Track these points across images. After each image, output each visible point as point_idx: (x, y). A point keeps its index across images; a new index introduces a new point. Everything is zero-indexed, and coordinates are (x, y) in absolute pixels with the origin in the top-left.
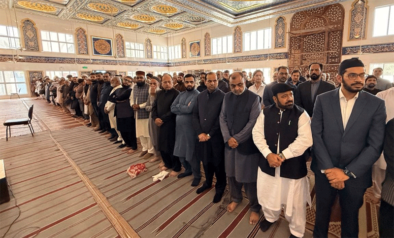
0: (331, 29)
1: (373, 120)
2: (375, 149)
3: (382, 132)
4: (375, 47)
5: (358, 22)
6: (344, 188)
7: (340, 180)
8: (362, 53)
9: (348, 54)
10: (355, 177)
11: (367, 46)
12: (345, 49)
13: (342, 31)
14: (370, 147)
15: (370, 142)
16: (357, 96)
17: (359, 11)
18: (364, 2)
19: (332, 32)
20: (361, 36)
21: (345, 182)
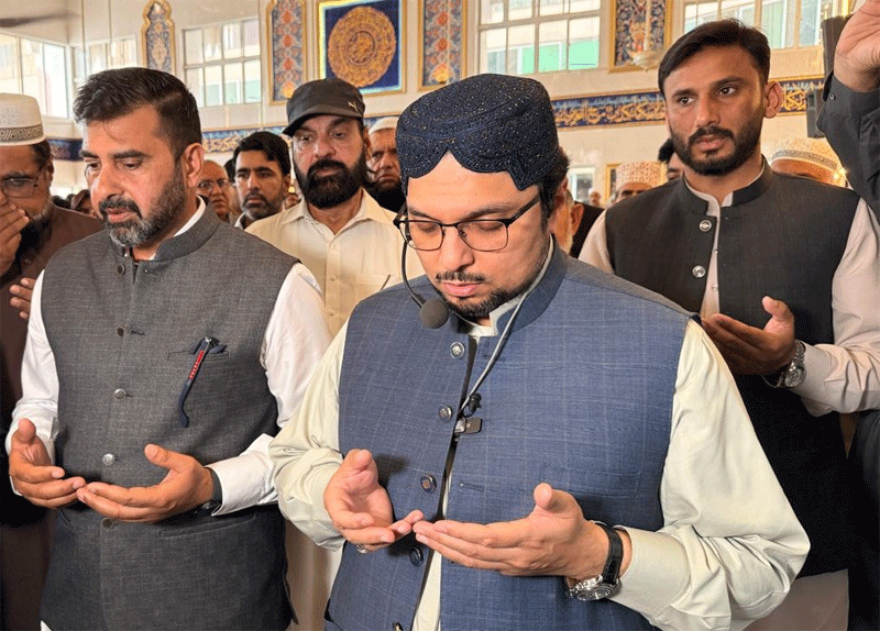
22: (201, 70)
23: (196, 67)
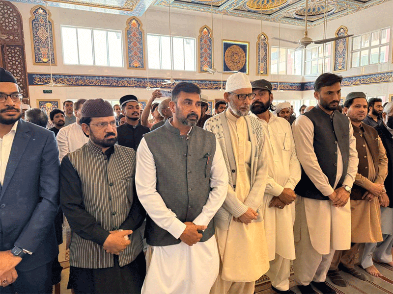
0: (4, 40)
1: (42, 161)
2: (50, 202)
3: (56, 175)
4: (68, 78)
5: (43, 39)
6: (17, 279)
7: (7, 269)
8: (54, 84)
9: (37, 84)
10: (31, 253)
11: (60, 75)
12: (31, 76)
13: (22, 47)
14: (44, 201)
15: (42, 194)
16: (15, 128)
17: (42, 23)
18: (46, 13)
19: (7, 46)
20: (49, 60)
21: (17, 268)
22: (359, 53)
23: (356, 51)
